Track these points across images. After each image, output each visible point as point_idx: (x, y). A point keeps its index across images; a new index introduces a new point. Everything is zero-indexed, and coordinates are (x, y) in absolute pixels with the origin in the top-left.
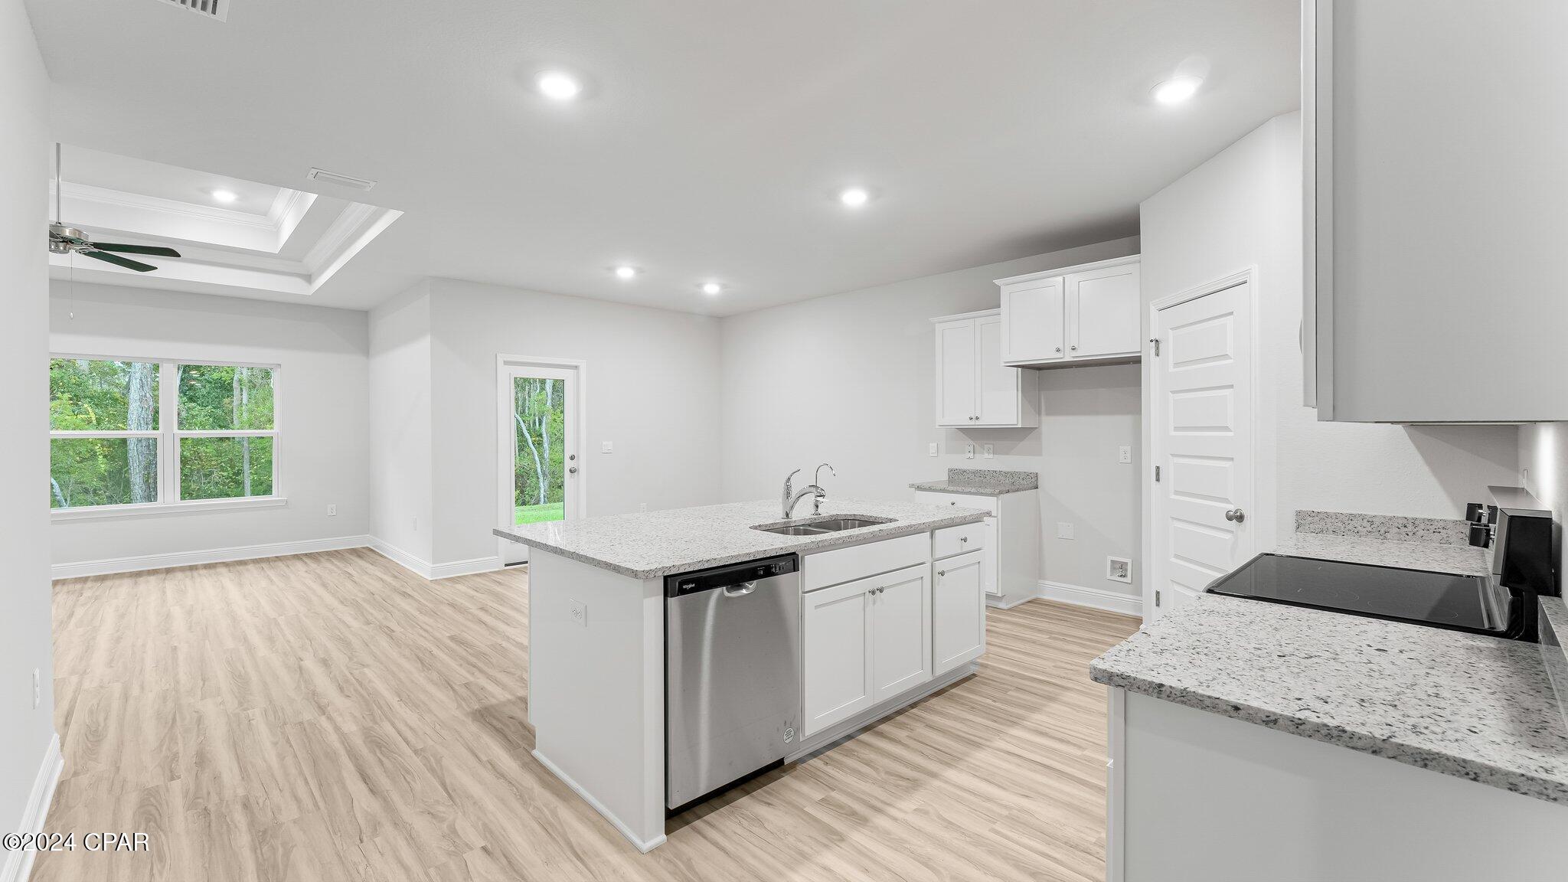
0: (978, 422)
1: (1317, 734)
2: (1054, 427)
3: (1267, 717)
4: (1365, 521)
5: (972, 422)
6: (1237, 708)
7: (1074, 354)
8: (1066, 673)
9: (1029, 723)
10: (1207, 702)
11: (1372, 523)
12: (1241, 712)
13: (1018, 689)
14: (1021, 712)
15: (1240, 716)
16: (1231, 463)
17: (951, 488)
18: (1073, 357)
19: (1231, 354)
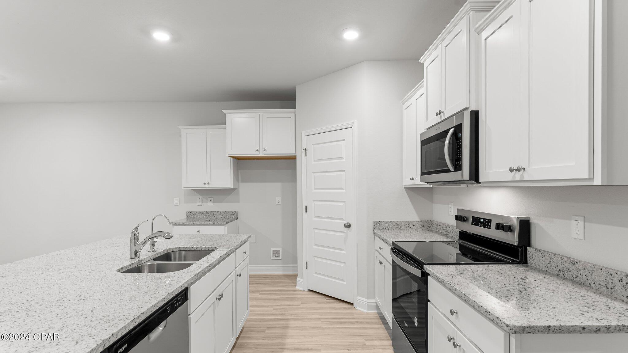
0: (208, 186)
1: (616, 331)
2: (245, 188)
3: (596, 328)
4: (395, 223)
5: (205, 186)
6: (584, 328)
7: (265, 152)
8: (281, 311)
9: (288, 346)
10: (571, 329)
11: (397, 224)
12: (586, 330)
13: (269, 328)
14: (280, 341)
15: (585, 332)
16: (344, 203)
17: (189, 223)
18: (264, 154)
19: (344, 157)
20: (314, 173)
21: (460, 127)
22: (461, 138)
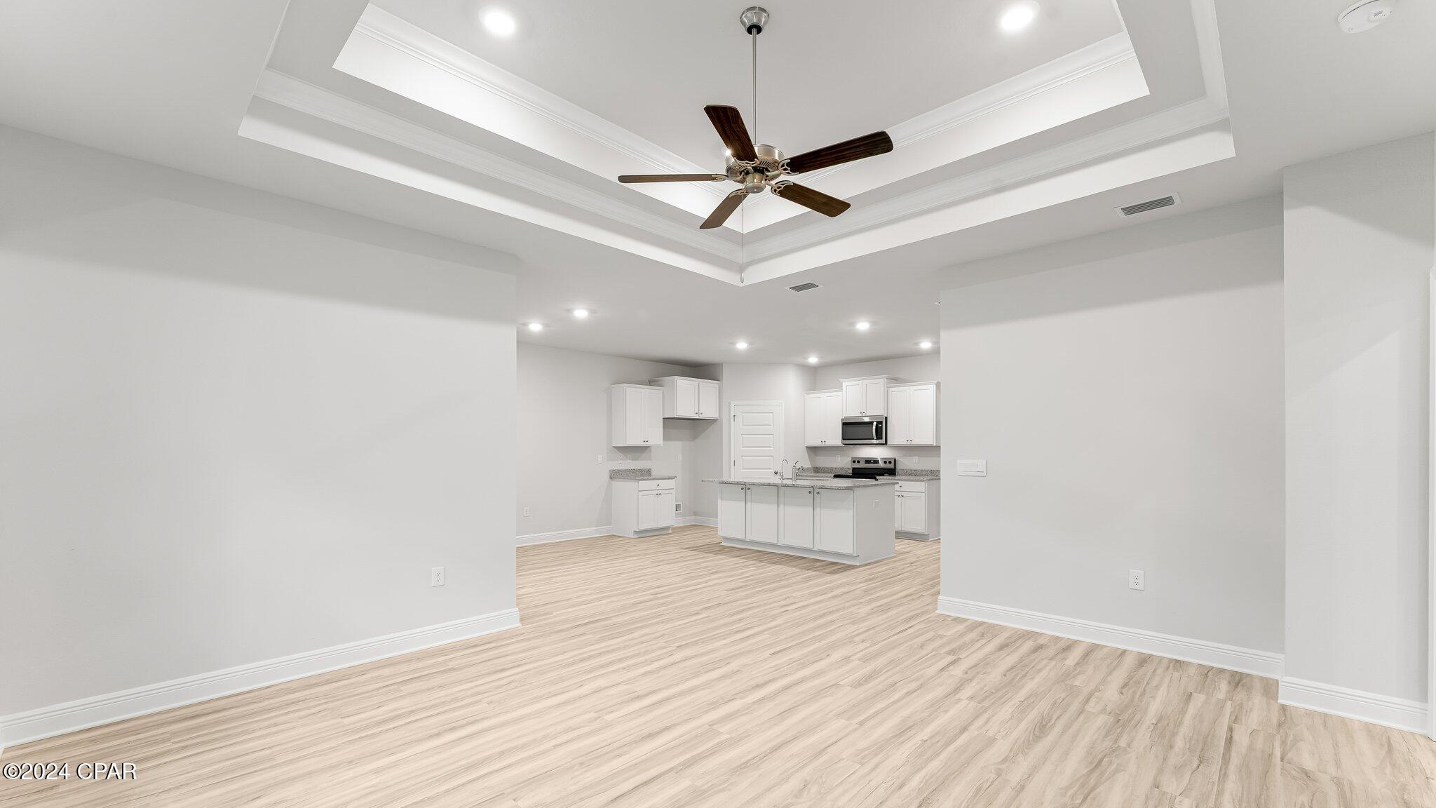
19: (772, 425)
20: (742, 434)
21: (881, 423)
22: (882, 427)
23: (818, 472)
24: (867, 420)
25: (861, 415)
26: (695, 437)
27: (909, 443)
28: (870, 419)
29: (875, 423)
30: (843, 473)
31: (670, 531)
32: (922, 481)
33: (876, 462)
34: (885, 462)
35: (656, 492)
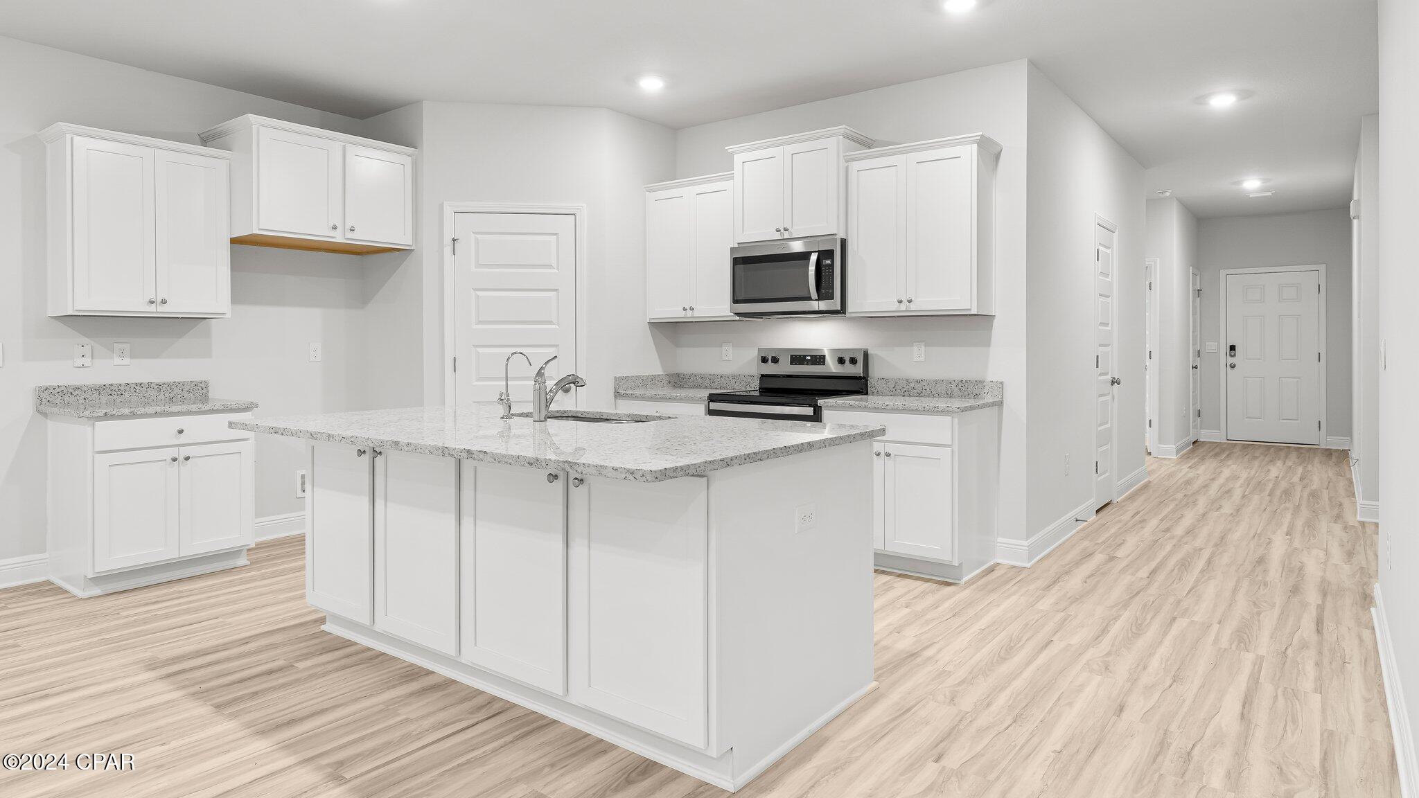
19: (554, 265)
20: (475, 290)
21: (829, 254)
22: (832, 265)
23: (681, 387)
24: (797, 247)
25: (777, 236)
26: (363, 299)
27: (903, 307)
28: (805, 244)
29: (814, 257)
30: (737, 388)
31: (242, 561)
32: (943, 412)
33: (819, 359)
34: (841, 361)
35: (173, 452)
